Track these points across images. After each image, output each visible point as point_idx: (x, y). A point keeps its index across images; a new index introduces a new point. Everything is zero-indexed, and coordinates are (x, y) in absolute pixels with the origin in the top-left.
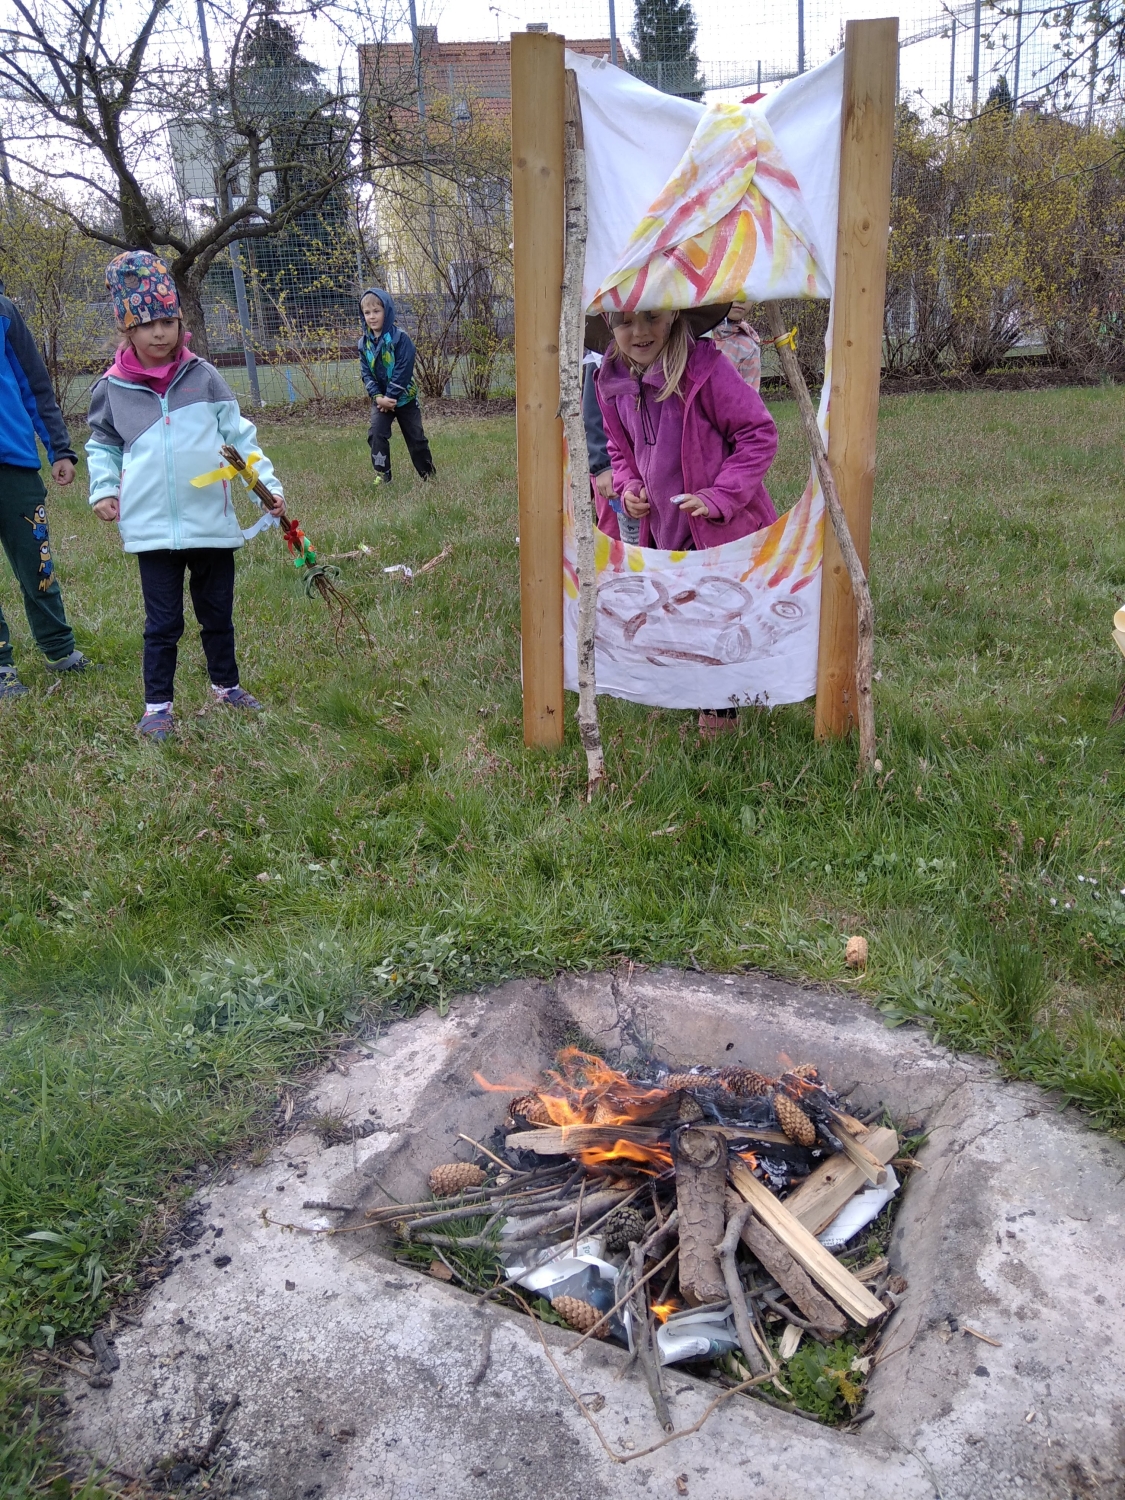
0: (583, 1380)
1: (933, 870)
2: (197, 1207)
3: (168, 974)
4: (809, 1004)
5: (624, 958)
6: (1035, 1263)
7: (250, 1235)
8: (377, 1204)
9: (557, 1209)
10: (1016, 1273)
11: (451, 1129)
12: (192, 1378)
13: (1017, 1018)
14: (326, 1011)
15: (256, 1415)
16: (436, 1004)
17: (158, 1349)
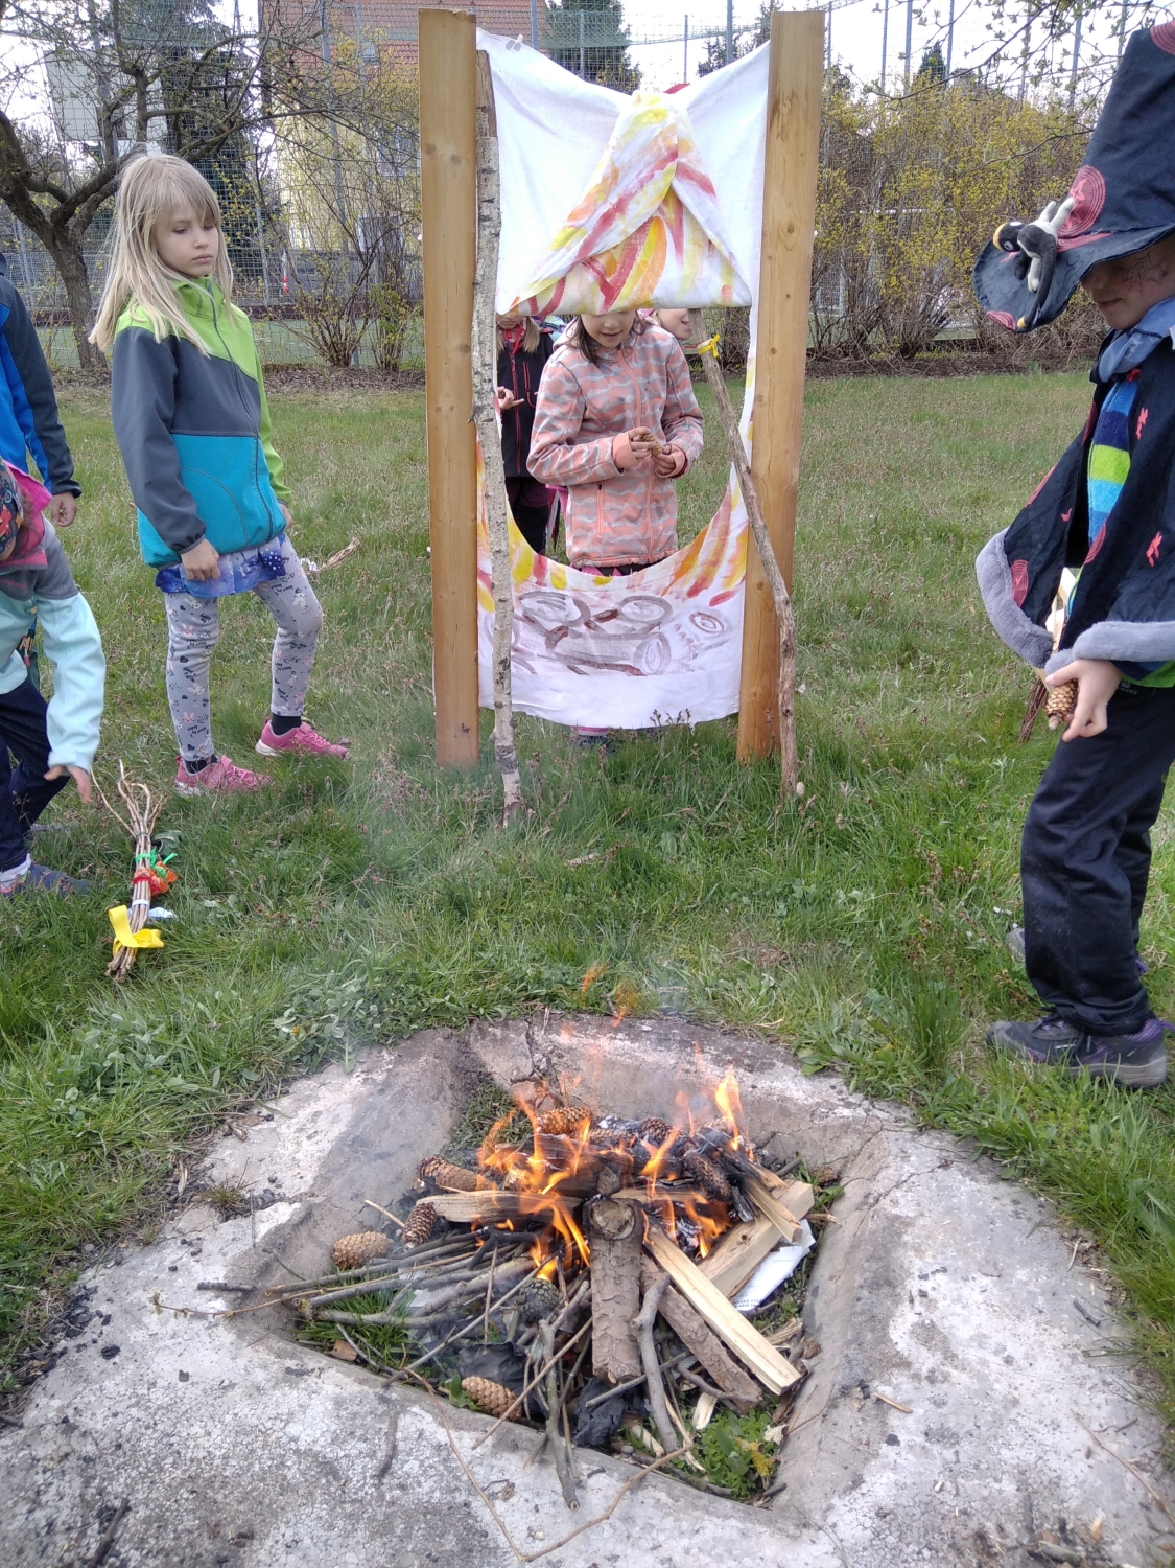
0: (492, 1467)
1: (854, 901)
2: (83, 1292)
3: (50, 1029)
4: (728, 1050)
5: (539, 1005)
6: (946, 1323)
7: (140, 1322)
8: (277, 1279)
9: (468, 1280)
10: (928, 1334)
11: (357, 1196)
12: (78, 1482)
13: (932, 1062)
14: (222, 1069)
15: (147, 1521)
16: (342, 1058)
17: (40, 1451)
